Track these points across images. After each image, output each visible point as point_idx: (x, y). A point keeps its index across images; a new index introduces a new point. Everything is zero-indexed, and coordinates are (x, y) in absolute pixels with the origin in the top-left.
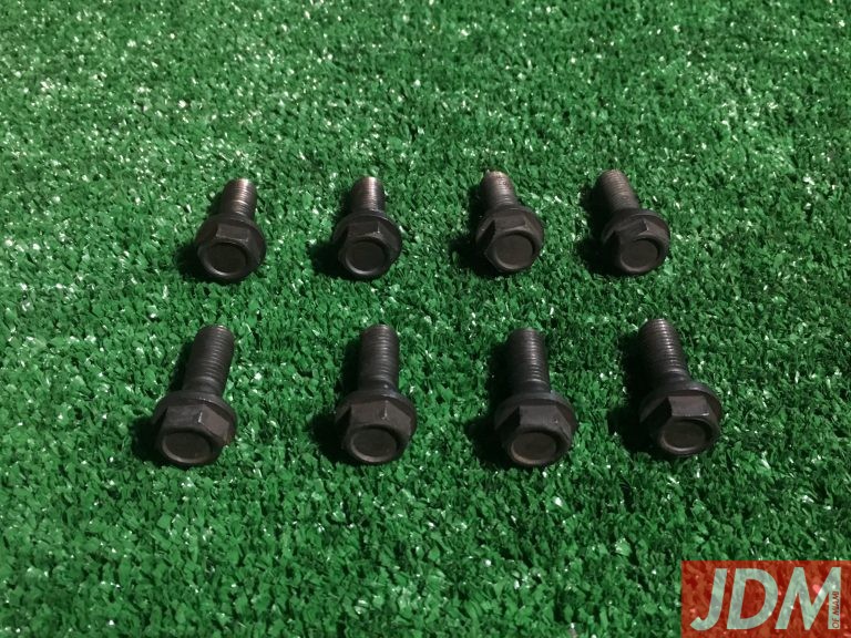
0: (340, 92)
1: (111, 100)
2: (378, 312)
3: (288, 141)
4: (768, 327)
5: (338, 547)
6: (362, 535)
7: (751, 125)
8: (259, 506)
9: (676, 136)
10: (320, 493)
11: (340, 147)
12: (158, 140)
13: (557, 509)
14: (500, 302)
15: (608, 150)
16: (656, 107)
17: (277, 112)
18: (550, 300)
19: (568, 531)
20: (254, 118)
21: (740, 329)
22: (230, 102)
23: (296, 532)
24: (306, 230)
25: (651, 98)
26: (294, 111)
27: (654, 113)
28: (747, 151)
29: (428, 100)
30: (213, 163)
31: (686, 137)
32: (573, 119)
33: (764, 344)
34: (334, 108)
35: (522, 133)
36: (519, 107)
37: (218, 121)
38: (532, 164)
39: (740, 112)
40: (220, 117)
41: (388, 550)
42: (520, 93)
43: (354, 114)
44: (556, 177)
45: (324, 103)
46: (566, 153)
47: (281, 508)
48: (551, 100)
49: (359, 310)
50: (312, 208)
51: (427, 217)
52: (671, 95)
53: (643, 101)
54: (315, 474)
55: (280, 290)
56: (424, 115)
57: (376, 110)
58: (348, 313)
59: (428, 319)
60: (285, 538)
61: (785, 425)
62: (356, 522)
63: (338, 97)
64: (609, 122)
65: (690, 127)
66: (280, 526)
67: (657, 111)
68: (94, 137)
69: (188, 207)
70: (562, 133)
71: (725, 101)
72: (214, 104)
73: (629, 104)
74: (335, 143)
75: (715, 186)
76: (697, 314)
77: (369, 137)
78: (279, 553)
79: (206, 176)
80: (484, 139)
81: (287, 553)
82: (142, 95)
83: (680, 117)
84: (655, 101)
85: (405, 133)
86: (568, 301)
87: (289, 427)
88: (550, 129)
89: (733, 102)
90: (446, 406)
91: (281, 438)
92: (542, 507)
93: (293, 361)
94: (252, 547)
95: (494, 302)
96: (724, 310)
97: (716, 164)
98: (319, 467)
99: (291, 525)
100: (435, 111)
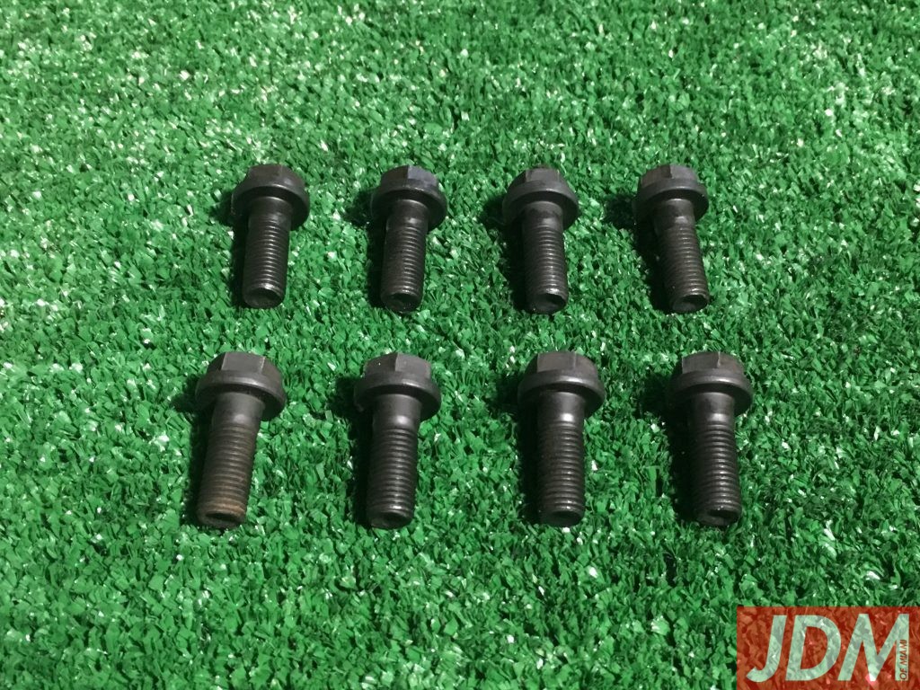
0: (372, 64)
1: (102, 69)
2: (404, 344)
3: (309, 126)
4: (851, 372)
5: (347, 616)
6: (373, 604)
7: (860, 116)
8: (261, 568)
9: (769, 128)
10: (329, 555)
11: (369, 135)
12: (154, 122)
13: (590, 581)
14: (544, 334)
15: (686, 146)
16: (749, 90)
17: (295, 87)
18: (602, 334)
19: (600, 606)
20: (269, 95)
21: (818, 374)
22: (241, 74)
23: (301, 599)
24: (324, 240)
25: (743, 77)
26: (316, 86)
27: (745, 99)
28: (851, 150)
29: (476, 76)
30: (219, 153)
31: (781, 130)
32: (647, 104)
33: (844, 393)
34: (364, 85)
35: (586, 121)
36: (584, 87)
37: (226, 99)
38: (593, 162)
39: (849, 98)
40: (228, 93)
41: (402, 623)
42: (587, 68)
43: (387, 92)
44: (621, 178)
45: (352, 76)
46: (635, 148)
47: (284, 572)
48: (623, 79)
49: (382, 340)
50: (333, 212)
51: (466, 227)
52: (768, 74)
53: (733, 82)
54: (324, 533)
55: (292, 314)
56: (470, 96)
57: (413, 88)
58: (369, 344)
59: (460, 353)
60: (289, 604)
61: (856, 488)
62: (367, 589)
63: (369, 70)
64: (690, 108)
65: (786, 115)
66: (283, 591)
67: (750, 97)
68: (81, 117)
69: (189, 208)
70: (633, 122)
71: (832, 83)
72: (221, 76)
73: (716, 86)
74: (363, 130)
75: (808, 194)
76: (770, 354)
77: (403, 123)
78: (281, 621)
79: (211, 170)
80: (539, 128)
81: (290, 622)
82: (137, 63)
83: (775, 103)
84: (748, 82)
85: (446, 119)
86: (622, 336)
87: (297, 478)
88: (618, 118)
89: (841, 85)
90: (474, 458)
91: (287, 490)
92: (575, 578)
93: (304, 400)
94: (252, 614)
95: (538, 335)
96: (802, 350)
97: (812, 166)
98: (329, 525)
99: (295, 590)
100: (483, 91)
